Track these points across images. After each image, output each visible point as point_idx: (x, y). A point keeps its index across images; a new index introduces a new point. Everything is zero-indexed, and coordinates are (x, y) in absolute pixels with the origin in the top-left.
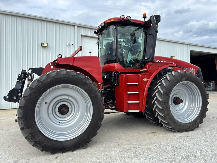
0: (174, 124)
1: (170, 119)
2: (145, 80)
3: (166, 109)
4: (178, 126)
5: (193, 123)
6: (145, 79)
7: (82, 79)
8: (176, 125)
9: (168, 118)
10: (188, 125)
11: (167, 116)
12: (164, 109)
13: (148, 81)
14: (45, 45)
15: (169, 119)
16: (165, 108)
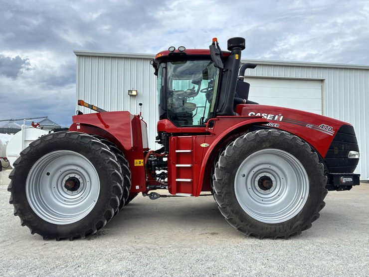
0: (242, 221)
1: (233, 213)
2: (203, 145)
3: (225, 195)
4: (250, 227)
5: (286, 225)
6: (205, 144)
7: (85, 143)
8: (247, 225)
9: (230, 211)
10: (273, 227)
11: (228, 207)
12: (223, 196)
13: (208, 147)
14: (134, 93)
15: (231, 213)
16: (224, 193)
